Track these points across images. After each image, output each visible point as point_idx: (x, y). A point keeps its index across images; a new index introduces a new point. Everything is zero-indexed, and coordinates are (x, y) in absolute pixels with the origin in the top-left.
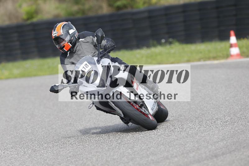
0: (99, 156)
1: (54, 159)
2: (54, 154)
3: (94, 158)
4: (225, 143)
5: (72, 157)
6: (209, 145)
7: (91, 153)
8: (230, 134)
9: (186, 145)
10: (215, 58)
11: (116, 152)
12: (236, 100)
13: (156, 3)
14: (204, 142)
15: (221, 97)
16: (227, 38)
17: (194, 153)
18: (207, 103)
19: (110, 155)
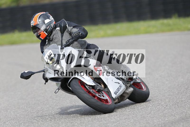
0: (171, 98)
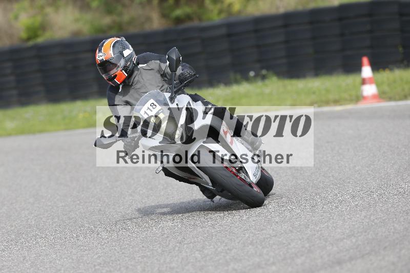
0: (147, 262)
1: (74, 267)
2: (73, 260)
3: (139, 267)
4: (354, 240)
5: (102, 265)
6: (327, 244)
7: (135, 259)
8: (362, 227)
9: (290, 244)
10: (336, 102)
11: (175, 257)
12: (372, 171)
13: (240, 12)
14: (320, 239)
15: (347, 165)
16: (358, 69)
17: (303, 258)
18: (324, 176)
19: (165, 262)
